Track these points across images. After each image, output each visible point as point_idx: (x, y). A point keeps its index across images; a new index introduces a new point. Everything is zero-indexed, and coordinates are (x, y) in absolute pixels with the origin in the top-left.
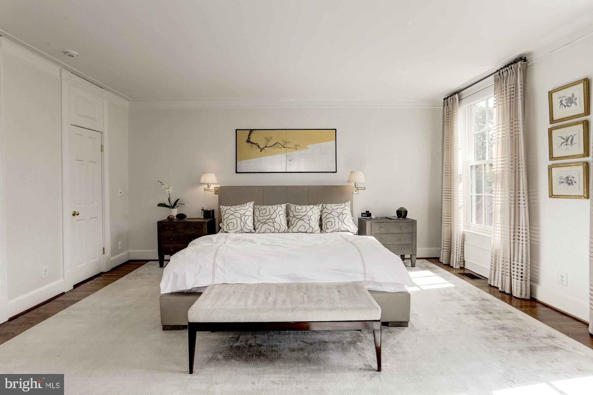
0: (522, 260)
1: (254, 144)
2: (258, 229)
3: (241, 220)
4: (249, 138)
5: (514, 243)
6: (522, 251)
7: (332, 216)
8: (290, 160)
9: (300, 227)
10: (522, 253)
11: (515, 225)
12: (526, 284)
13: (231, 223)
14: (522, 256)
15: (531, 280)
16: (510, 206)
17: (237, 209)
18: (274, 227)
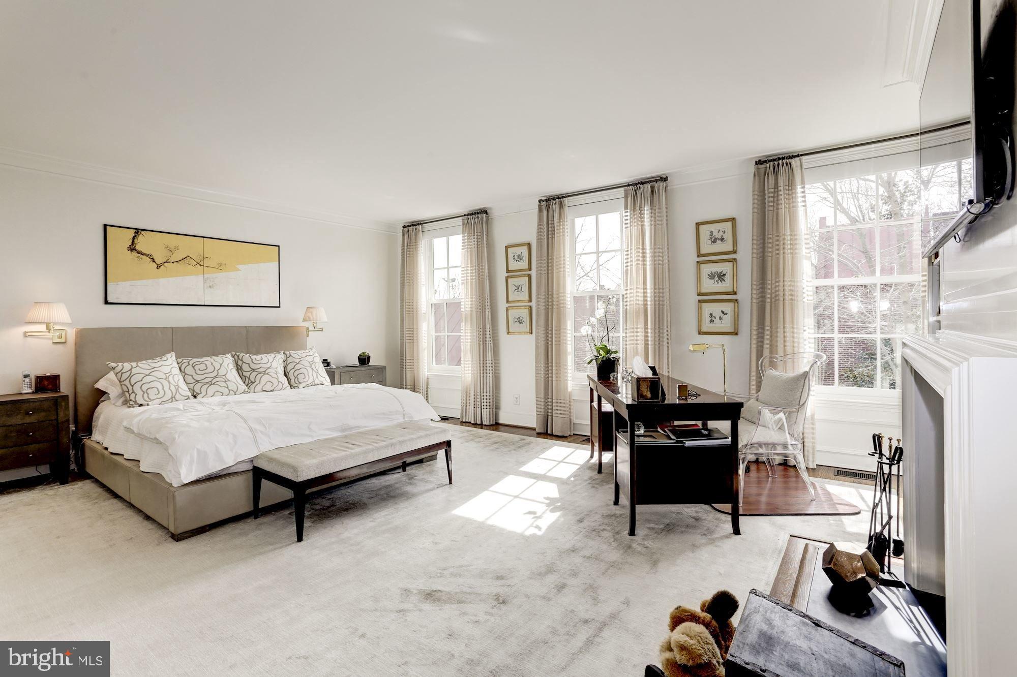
0: (490, 391)
1: (143, 254)
2: (201, 393)
3: (169, 383)
4: (133, 243)
5: (483, 376)
6: (490, 382)
7: (303, 366)
8: (210, 287)
9: (265, 384)
10: (490, 385)
11: (483, 360)
12: (493, 411)
13: (152, 388)
14: (490, 388)
15: (496, 408)
16: (479, 343)
17: (154, 365)
18: (228, 388)
